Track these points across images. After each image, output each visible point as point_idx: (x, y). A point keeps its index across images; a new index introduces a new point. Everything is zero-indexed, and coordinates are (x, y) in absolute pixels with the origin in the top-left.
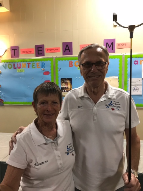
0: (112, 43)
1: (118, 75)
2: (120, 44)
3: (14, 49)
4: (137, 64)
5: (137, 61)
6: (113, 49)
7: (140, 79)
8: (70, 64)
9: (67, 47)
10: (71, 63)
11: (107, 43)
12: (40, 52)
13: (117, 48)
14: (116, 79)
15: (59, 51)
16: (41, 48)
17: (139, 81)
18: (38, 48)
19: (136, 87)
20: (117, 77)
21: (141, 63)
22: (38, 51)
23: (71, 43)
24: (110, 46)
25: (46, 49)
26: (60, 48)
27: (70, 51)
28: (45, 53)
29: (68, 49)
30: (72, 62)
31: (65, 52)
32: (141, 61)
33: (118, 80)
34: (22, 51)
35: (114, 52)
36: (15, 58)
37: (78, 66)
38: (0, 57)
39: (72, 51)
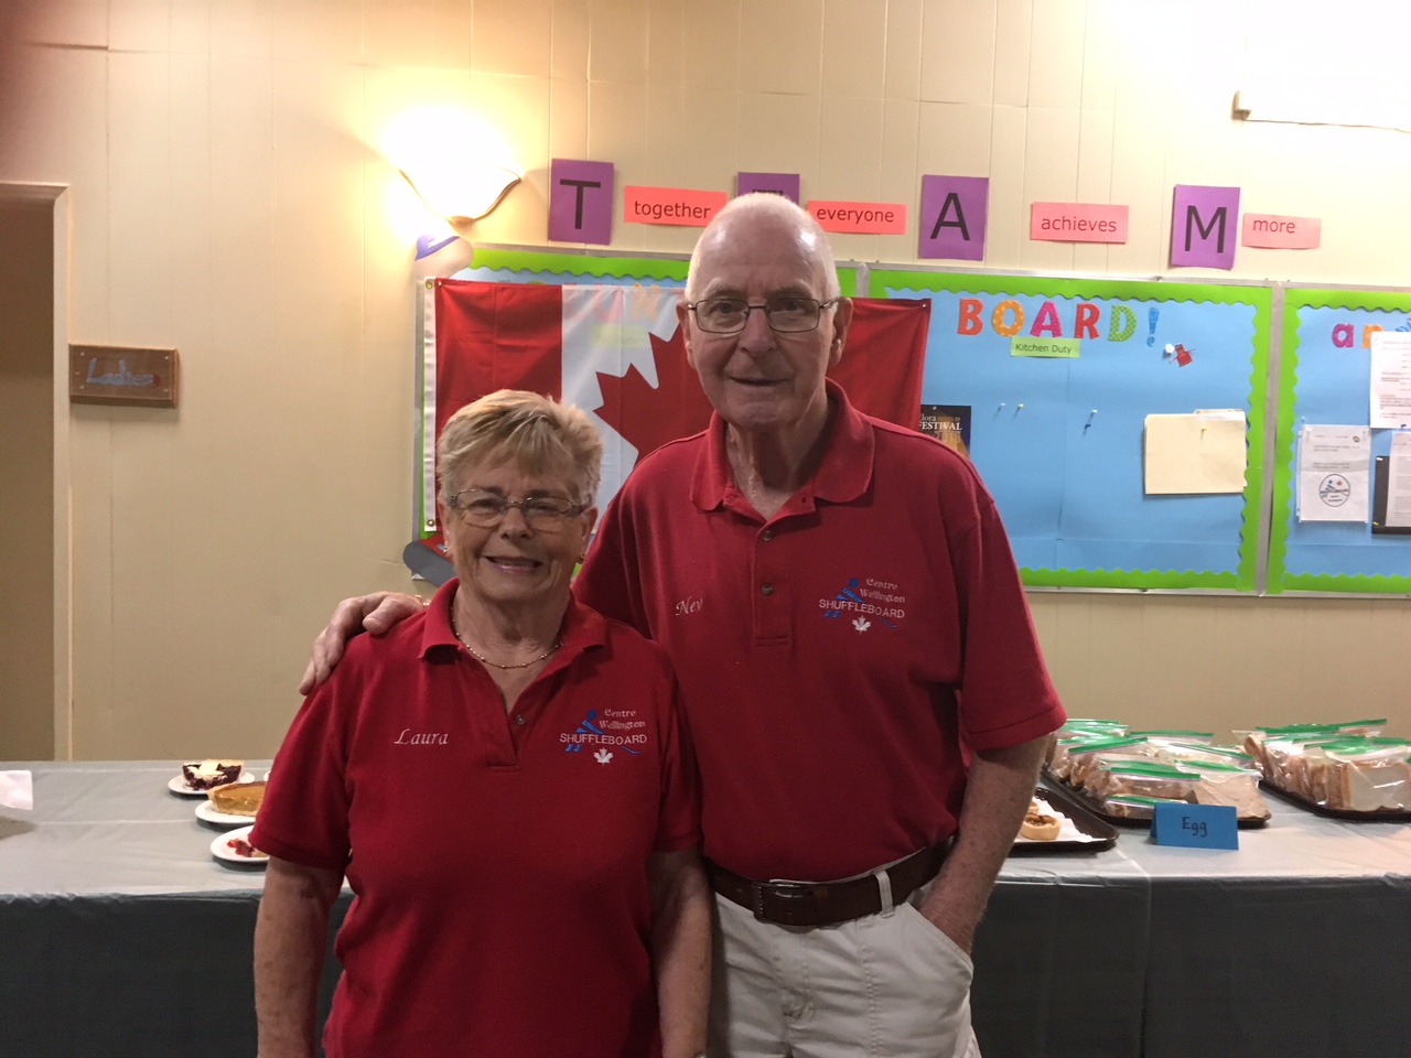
0: (1221, 212)
1: (1246, 405)
2: (1260, 224)
4: (1348, 343)
5: (1349, 329)
6: (1220, 249)
7: (1361, 431)
8: (964, 317)
9: (952, 205)
10: (971, 308)
11: (1192, 210)
13: (1244, 245)
14: (1236, 424)
15: (900, 230)
17: (1351, 442)
19: (1335, 479)
20: (1240, 416)
21: (1367, 343)
23: (983, 183)
24: (1205, 227)
25: (811, 204)
26: (902, 208)
27: (966, 237)
29: (955, 219)
30: (978, 306)
31: (934, 236)
32: (1368, 330)
33: (1243, 433)
34: (636, 204)
35: (1228, 265)
36: (581, 246)
37: (1014, 331)
38: (465, 224)
39: (982, 238)
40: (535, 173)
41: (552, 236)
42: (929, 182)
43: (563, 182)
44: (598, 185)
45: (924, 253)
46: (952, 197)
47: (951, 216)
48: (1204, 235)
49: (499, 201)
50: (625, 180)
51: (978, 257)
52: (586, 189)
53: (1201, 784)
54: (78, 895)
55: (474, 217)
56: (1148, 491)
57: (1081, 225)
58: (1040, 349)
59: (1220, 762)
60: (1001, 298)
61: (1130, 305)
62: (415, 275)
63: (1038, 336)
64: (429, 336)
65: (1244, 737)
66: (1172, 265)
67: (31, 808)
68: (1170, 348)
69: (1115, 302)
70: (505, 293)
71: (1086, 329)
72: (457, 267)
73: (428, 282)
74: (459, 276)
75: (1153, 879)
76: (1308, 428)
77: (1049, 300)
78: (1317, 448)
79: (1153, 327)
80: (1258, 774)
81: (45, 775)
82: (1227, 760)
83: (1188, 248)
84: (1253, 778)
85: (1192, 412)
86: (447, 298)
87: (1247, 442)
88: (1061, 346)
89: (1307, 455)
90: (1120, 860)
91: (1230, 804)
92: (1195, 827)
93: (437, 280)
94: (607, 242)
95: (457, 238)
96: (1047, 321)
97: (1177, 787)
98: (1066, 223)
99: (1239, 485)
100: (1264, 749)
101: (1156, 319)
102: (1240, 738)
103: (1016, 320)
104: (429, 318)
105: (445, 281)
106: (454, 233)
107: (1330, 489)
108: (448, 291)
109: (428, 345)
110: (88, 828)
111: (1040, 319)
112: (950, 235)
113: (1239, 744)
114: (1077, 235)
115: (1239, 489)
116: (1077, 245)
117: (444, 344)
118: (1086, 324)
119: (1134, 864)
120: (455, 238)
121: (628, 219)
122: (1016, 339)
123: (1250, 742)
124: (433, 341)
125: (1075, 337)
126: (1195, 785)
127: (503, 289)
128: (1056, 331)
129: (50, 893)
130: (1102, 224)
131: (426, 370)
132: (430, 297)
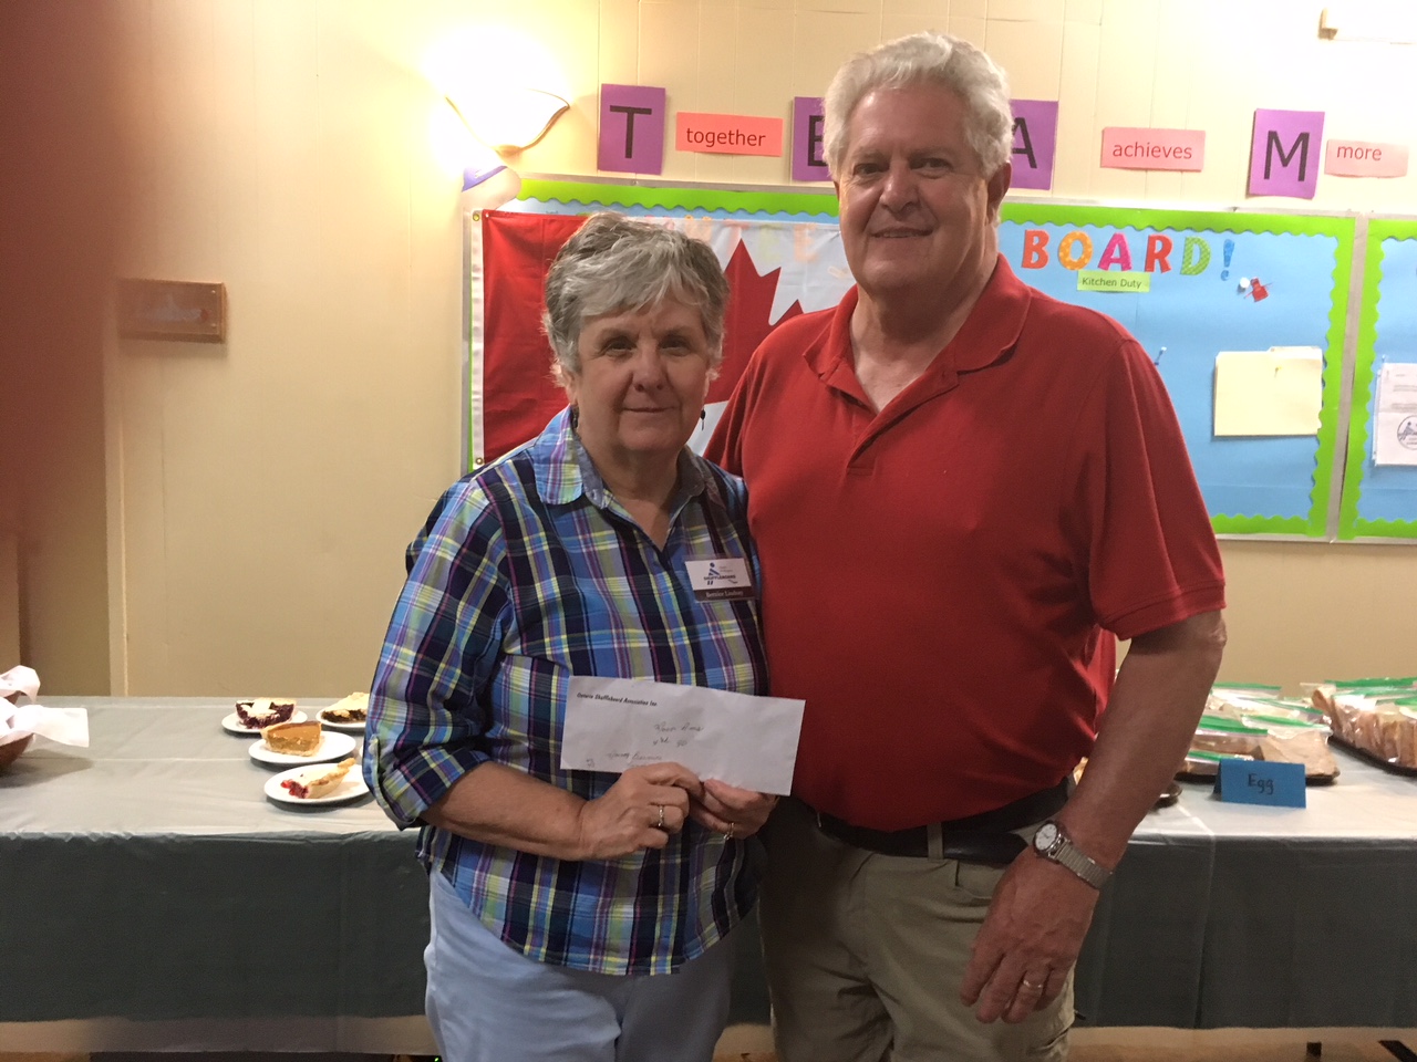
0: (1304, 138)
1: (1324, 343)
2: (1345, 151)
3: (631, 112)
6: (1301, 178)
8: (1028, 249)
10: (1036, 241)
11: (1273, 136)
13: (1326, 173)
14: (1312, 362)
18: (813, 120)
20: (1316, 354)
22: (813, 139)
23: (1052, 107)
24: (1286, 153)
27: (1033, 165)
29: (1022, 146)
30: (1044, 238)
33: (1320, 372)
34: (689, 132)
35: (1309, 193)
36: (631, 176)
37: (1081, 264)
38: (512, 153)
39: (1049, 166)
40: (584, 99)
41: (602, 166)
43: (613, 108)
44: (648, 111)
48: (1285, 162)
49: (548, 129)
50: (677, 106)
51: (1046, 186)
52: (636, 116)
53: (1268, 739)
54: (134, 834)
55: (522, 146)
56: (1217, 433)
57: (1154, 151)
58: (1107, 283)
59: (1288, 717)
60: (1068, 229)
61: (1205, 236)
62: (462, 207)
63: (1106, 269)
64: (477, 270)
65: (1312, 690)
66: (1249, 194)
67: (87, 745)
68: (1245, 283)
69: (1189, 233)
70: (554, 226)
71: (1157, 264)
72: (503, 199)
73: (475, 214)
74: (507, 208)
75: (1217, 837)
76: (1387, 366)
77: (1118, 232)
78: (1397, 388)
79: (1227, 260)
80: (1327, 729)
81: (101, 710)
82: (1294, 715)
83: (1267, 176)
84: (1322, 734)
85: (1265, 349)
86: (494, 230)
87: (1323, 382)
88: (1130, 280)
89: (1386, 395)
90: (1182, 817)
91: (1297, 760)
92: (1261, 784)
93: (484, 212)
94: (658, 171)
95: (505, 167)
96: (1116, 254)
97: (1243, 742)
98: (1139, 150)
99: (1313, 427)
100: (1333, 703)
101: (1232, 251)
102: (1308, 691)
103: (1083, 252)
104: (476, 252)
105: (492, 213)
106: (501, 162)
107: (1408, 431)
108: (497, 224)
109: (476, 279)
110: (145, 764)
111: (1109, 251)
113: (1306, 696)
114: (1150, 161)
115: (1313, 431)
116: (1150, 173)
117: (491, 278)
118: (1157, 257)
119: (1197, 821)
120: (502, 168)
121: (680, 147)
122: (1083, 273)
123: (1318, 696)
124: (481, 275)
125: (1146, 270)
126: (1263, 742)
127: (552, 221)
128: (1125, 263)
129: (107, 831)
130: (1176, 152)
131: (474, 306)
132: (477, 230)
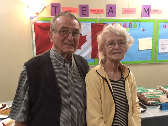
0: (148, 9)
1: (152, 37)
2: (154, 10)
3: (55, 7)
6: (148, 14)
9: (111, 9)
11: (144, 9)
12: (84, 12)
13: (151, 14)
15: (103, 13)
16: (86, 8)
17: (166, 41)
18: (82, 8)
19: (164, 47)
22: (82, 11)
23: (115, 5)
24: (146, 11)
25: (90, 9)
26: (104, 10)
28: (90, 14)
31: (108, 14)
33: (152, 41)
34: (64, 10)
35: (149, 17)
38: (38, 14)
39: (115, 14)
40: (48, 5)
41: (52, 15)
42: (108, 5)
43: (53, 7)
44: (58, 7)
45: (107, 16)
46: (111, 8)
47: (111, 10)
49: (43, 10)
50: (62, 6)
51: (115, 16)
53: (160, 98)
56: (139, 50)
57: (129, 11)
61: (136, 23)
62: (30, 22)
64: (33, 31)
66: (142, 17)
68: (142, 29)
69: (134, 23)
70: (45, 25)
71: (130, 27)
72: (37, 21)
73: (33, 23)
74: (37, 22)
76: (160, 40)
77: (125, 23)
78: (161, 42)
79: (139, 26)
83: (144, 14)
84: (166, 96)
85: (145, 38)
86: (36, 25)
88: (127, 29)
89: (160, 43)
93: (34, 23)
96: (125, 26)
98: (127, 11)
99: (151, 48)
104: (33, 29)
107: (163, 48)
108: (36, 24)
112: (111, 13)
115: (151, 49)
116: (129, 14)
117: (36, 33)
120: (36, 16)
123: (160, 88)
124: (34, 32)
127: (44, 24)
130: (132, 11)
131: (33, 37)
132: (33, 25)
